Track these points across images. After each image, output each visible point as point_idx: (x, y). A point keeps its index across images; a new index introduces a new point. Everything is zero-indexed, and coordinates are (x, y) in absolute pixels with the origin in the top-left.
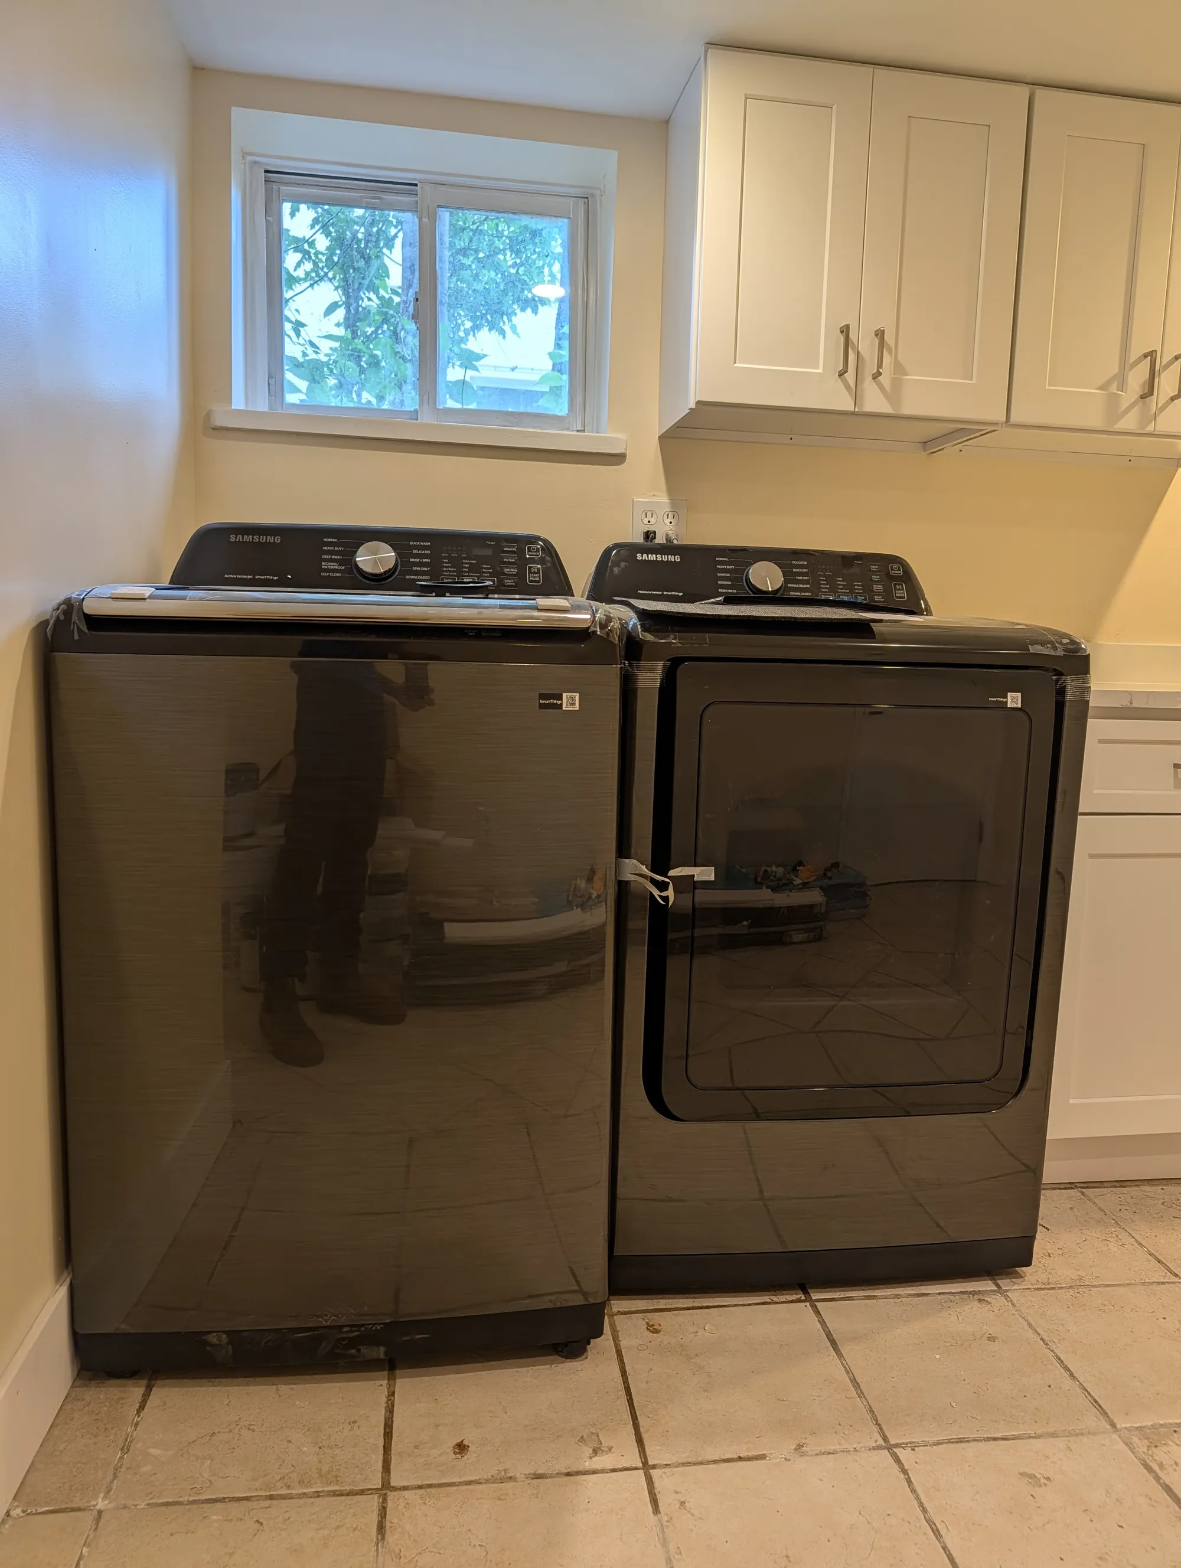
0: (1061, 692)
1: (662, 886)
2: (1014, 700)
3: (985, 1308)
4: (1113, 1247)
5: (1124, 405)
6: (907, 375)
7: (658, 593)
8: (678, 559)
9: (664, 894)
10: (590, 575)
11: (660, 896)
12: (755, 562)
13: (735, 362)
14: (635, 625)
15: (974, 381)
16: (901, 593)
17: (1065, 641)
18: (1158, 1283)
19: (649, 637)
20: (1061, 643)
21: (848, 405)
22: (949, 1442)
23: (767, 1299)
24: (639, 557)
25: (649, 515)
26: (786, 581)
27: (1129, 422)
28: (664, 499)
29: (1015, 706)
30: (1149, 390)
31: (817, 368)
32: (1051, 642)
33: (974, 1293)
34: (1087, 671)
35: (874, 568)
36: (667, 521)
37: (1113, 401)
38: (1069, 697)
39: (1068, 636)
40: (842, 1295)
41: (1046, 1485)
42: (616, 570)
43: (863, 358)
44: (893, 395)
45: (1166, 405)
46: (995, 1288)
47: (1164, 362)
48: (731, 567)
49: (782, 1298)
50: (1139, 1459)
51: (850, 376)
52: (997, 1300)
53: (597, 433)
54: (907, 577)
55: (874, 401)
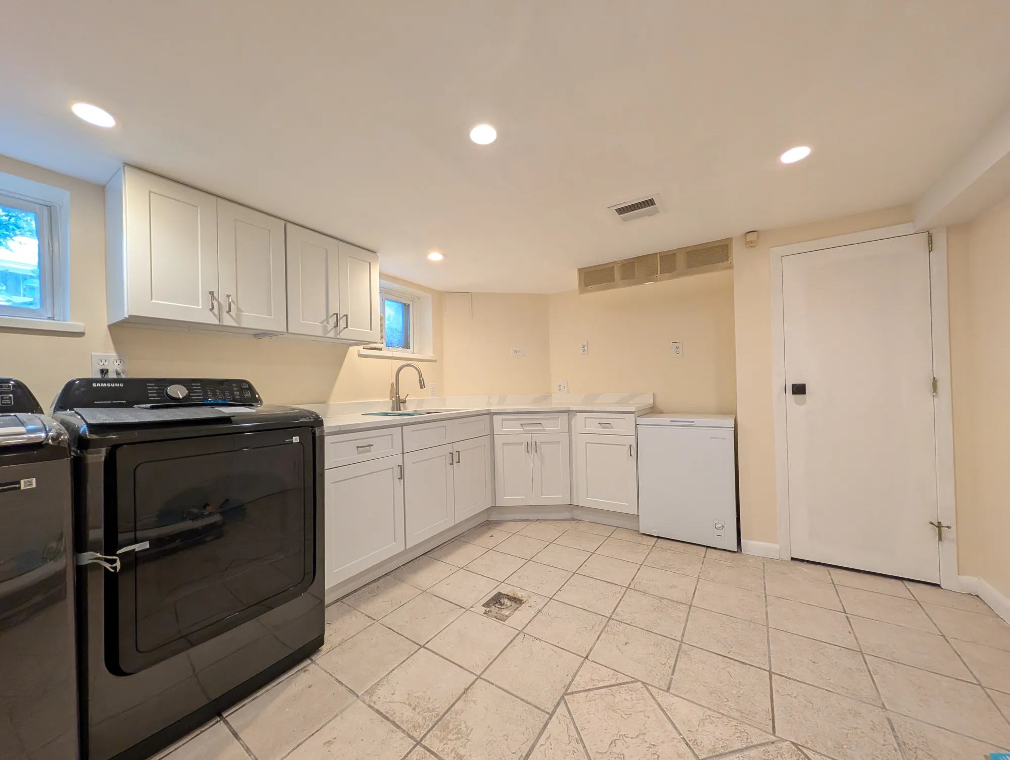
0: (314, 433)
1: (113, 562)
2: (296, 439)
3: (307, 672)
4: (354, 619)
5: (329, 330)
6: (242, 312)
7: (108, 402)
8: (122, 385)
9: (114, 565)
10: (56, 396)
11: (111, 568)
12: (171, 385)
13: (152, 300)
14: (84, 431)
15: (272, 317)
16: (248, 394)
17: (314, 415)
18: (369, 626)
19: (94, 437)
20: (312, 416)
21: (217, 322)
22: (294, 749)
23: (198, 732)
24: (94, 385)
25: (103, 361)
26: (189, 393)
27: (331, 334)
28: (113, 354)
29: (296, 441)
30: (336, 325)
31: (198, 305)
32: (308, 416)
33: (301, 670)
34: (322, 425)
35: (234, 385)
36: (116, 364)
37: (325, 328)
38: (317, 435)
39: (315, 413)
40: (240, 705)
41: (334, 742)
42: (77, 392)
43: (222, 305)
44: (238, 320)
45: (342, 331)
46: (310, 662)
47: (341, 316)
48: (156, 388)
49: (208, 726)
50: (367, 705)
51: (216, 311)
52: (312, 668)
53: (64, 321)
54: (251, 388)
55: (228, 321)
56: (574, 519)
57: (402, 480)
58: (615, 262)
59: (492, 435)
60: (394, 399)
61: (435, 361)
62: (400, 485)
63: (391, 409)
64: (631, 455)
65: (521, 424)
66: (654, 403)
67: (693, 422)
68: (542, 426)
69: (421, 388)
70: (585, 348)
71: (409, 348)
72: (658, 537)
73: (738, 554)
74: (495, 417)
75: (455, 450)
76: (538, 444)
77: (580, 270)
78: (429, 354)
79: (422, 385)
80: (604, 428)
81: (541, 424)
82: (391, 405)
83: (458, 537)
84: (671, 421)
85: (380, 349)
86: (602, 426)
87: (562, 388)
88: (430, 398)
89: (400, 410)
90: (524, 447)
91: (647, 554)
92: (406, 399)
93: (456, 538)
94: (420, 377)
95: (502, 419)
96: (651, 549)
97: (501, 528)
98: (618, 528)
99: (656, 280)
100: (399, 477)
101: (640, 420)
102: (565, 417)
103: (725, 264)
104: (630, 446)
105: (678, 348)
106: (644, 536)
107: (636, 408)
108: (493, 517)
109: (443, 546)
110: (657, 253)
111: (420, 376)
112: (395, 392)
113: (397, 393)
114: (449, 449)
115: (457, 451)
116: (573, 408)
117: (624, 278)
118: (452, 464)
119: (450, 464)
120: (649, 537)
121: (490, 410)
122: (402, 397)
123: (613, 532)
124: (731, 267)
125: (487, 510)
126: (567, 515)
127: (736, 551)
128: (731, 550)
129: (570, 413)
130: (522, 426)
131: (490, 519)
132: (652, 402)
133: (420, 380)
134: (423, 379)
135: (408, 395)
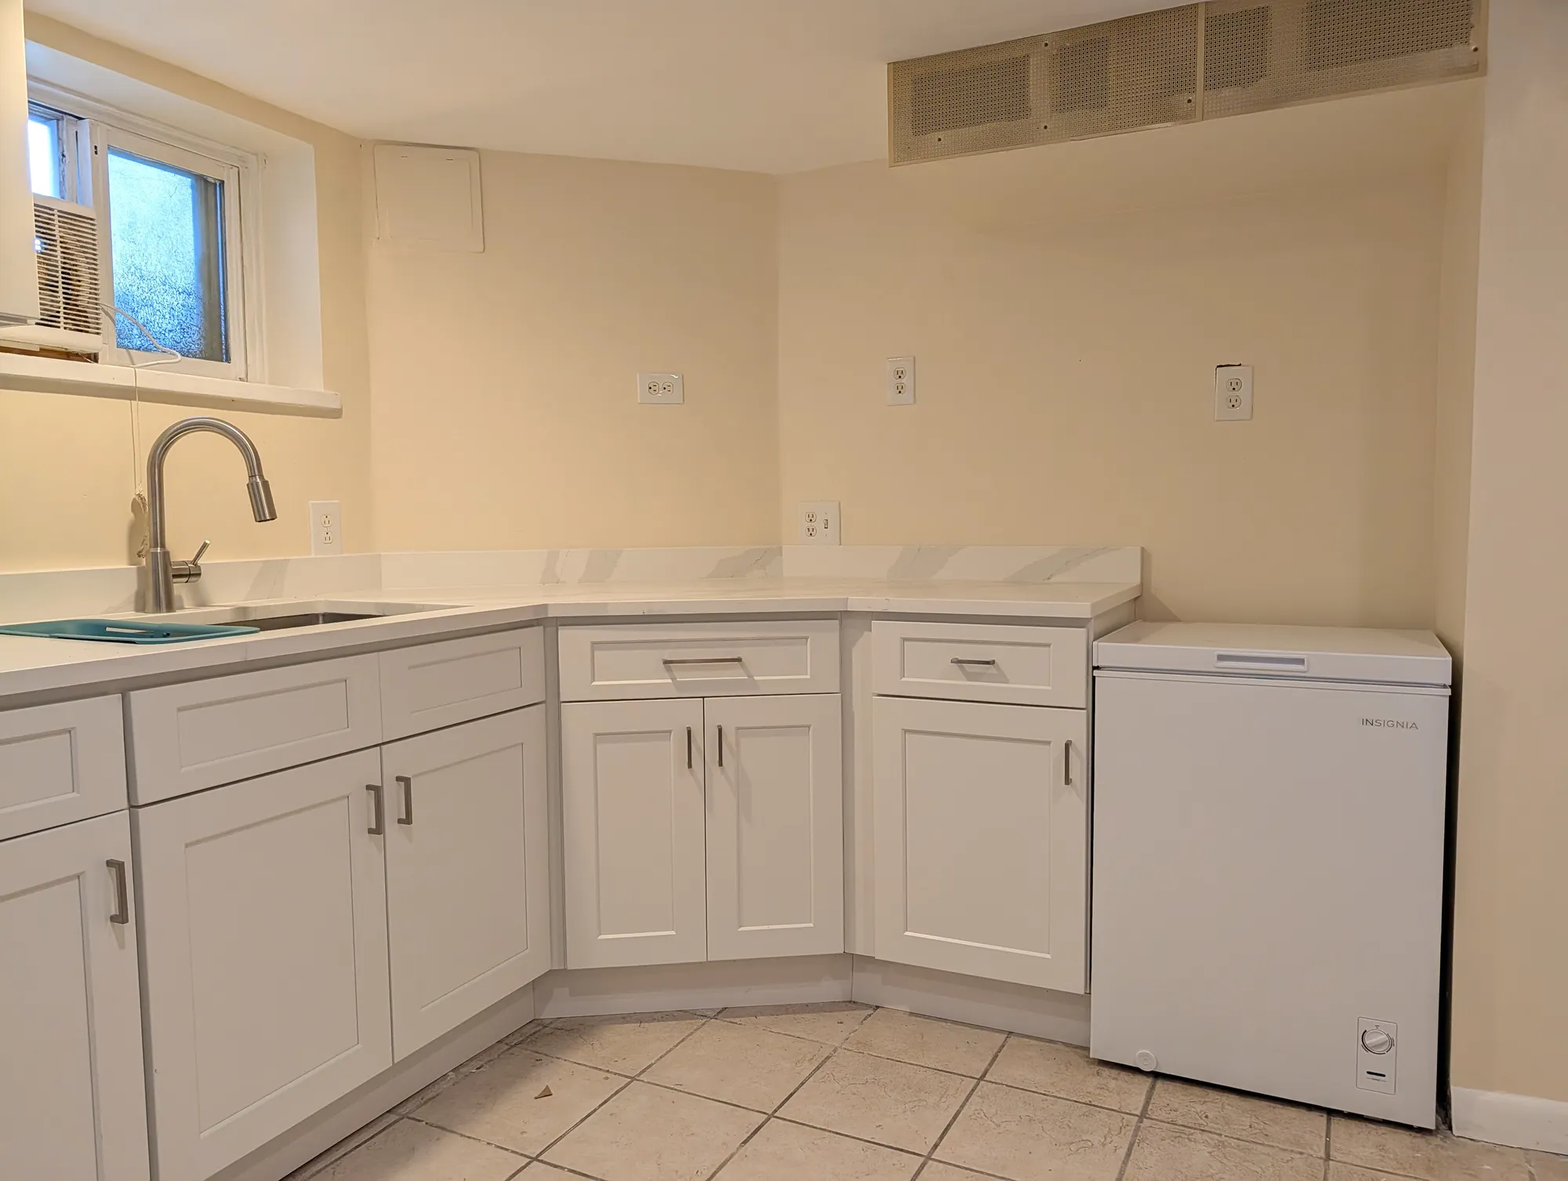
56: (852, 1004)
57: (130, 927)
58: (1033, 41)
59: (552, 702)
60: (144, 561)
61: (336, 414)
62: (122, 946)
63: (132, 606)
64: (1068, 781)
65: (666, 662)
66: (1142, 584)
67: (1301, 661)
68: (743, 666)
69: (261, 519)
70: (904, 381)
71: (228, 360)
72: (1156, 1075)
73: (1436, 1141)
74: (564, 633)
75: (391, 772)
76: (729, 737)
77: (898, 69)
78: (311, 387)
79: (263, 507)
80: (970, 677)
81: (739, 660)
82: (130, 587)
83: (410, 1106)
84: (1221, 658)
85: (94, 358)
86: (963, 669)
87: (819, 525)
88: (313, 556)
89: (170, 607)
90: (675, 747)
91: (1123, 1152)
92: (200, 562)
93: (402, 1111)
94: (252, 476)
95: (593, 643)
96: (1137, 1129)
97: (582, 1053)
98: (1013, 1040)
99: (1188, 117)
100: (114, 910)
101: (1108, 651)
102: (827, 636)
103: (1459, 53)
104: (1067, 746)
105: (1235, 385)
106: (1106, 1072)
107: (1094, 606)
108: (561, 1006)
109: (342, 1151)
110: (1196, 5)
111: (254, 466)
112: (148, 534)
113: (159, 539)
114: (366, 768)
115: (399, 779)
116: (858, 602)
117: (1064, 103)
118: (378, 830)
119: (371, 831)
120: (1124, 1075)
121: (545, 606)
122: (181, 553)
123: (996, 1056)
124: (1477, 68)
125: (534, 984)
126: (830, 989)
127: (1433, 1127)
128: (1416, 1124)
129: (848, 621)
130: (669, 670)
131: (548, 1013)
132: (1138, 581)
133: (252, 488)
134: (266, 484)
135: (205, 546)
